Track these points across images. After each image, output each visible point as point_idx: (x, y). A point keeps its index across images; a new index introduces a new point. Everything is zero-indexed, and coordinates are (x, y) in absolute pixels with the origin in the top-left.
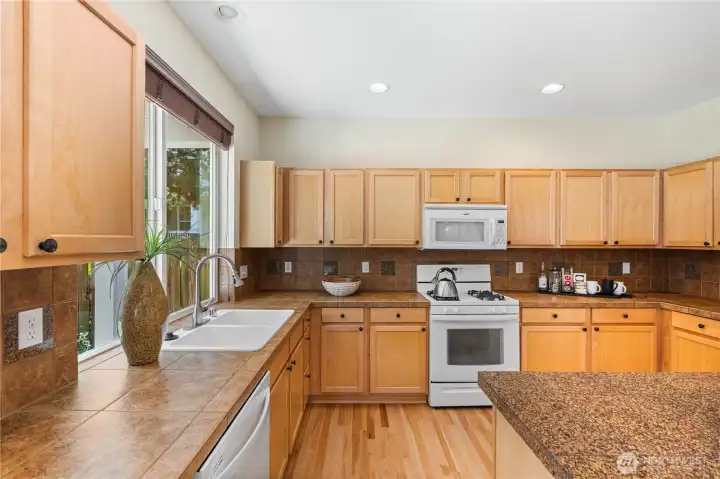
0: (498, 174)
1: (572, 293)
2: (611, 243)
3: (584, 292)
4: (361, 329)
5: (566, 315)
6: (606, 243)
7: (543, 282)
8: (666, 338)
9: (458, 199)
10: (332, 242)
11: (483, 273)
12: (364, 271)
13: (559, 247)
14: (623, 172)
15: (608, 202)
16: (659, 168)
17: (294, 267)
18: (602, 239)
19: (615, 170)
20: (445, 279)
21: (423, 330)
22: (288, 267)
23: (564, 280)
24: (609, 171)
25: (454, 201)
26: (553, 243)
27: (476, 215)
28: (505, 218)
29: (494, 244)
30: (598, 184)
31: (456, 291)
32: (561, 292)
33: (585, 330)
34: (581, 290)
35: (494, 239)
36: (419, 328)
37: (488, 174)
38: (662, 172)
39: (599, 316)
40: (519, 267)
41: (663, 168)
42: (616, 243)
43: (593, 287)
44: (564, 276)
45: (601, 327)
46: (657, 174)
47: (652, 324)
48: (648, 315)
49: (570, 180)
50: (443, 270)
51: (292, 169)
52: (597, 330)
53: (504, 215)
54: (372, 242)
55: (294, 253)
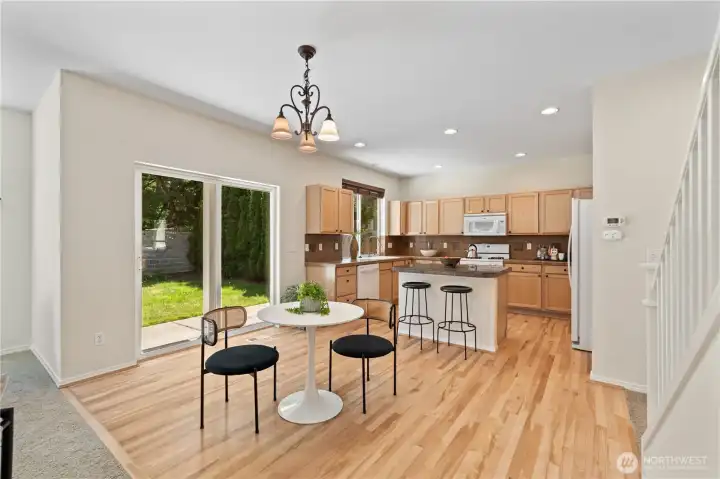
0: (504, 197)
3: (556, 259)
5: (527, 268)
7: (539, 254)
10: (425, 233)
11: (505, 248)
12: (444, 247)
17: (414, 245)
20: (472, 250)
22: (411, 245)
23: (548, 252)
25: (481, 212)
26: (537, 232)
27: (488, 219)
28: (504, 220)
33: (540, 276)
34: (554, 258)
35: (497, 228)
37: (498, 197)
40: (529, 246)
45: (549, 276)
50: (471, 245)
51: (409, 202)
52: (547, 276)
53: (504, 218)
54: (442, 233)
55: (412, 238)
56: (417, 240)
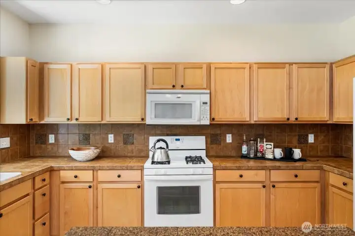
0: (205, 66)
1: (263, 158)
2: (292, 119)
3: (271, 157)
4: (90, 187)
5: (249, 175)
6: (288, 119)
7: (245, 149)
8: (327, 193)
9: (174, 86)
10: (77, 119)
11: (199, 142)
12: (110, 142)
13: (252, 122)
14: (302, 65)
15: (290, 88)
16: (329, 61)
17: (56, 139)
18: (286, 117)
19: (295, 63)
20: (161, 148)
21: (139, 187)
22: (52, 139)
23: (259, 148)
24: (291, 64)
25: (172, 87)
26: (248, 119)
27: (185, 98)
28: (208, 100)
29: (200, 120)
30: (282, 73)
31: (168, 156)
32: (256, 158)
33: (264, 187)
34: (269, 156)
35: (199, 116)
36: (135, 186)
38: (332, 64)
39: (276, 176)
40: (229, 138)
41: (333, 61)
42: (296, 119)
43: (279, 153)
44: (259, 144)
45: (277, 185)
46: (328, 67)
47: (317, 182)
48: (315, 174)
49: (261, 71)
50: (158, 141)
51: (47, 63)
52: (274, 186)
53: (206, 98)
54: (108, 119)
55: (53, 128)
56: (62, 131)
